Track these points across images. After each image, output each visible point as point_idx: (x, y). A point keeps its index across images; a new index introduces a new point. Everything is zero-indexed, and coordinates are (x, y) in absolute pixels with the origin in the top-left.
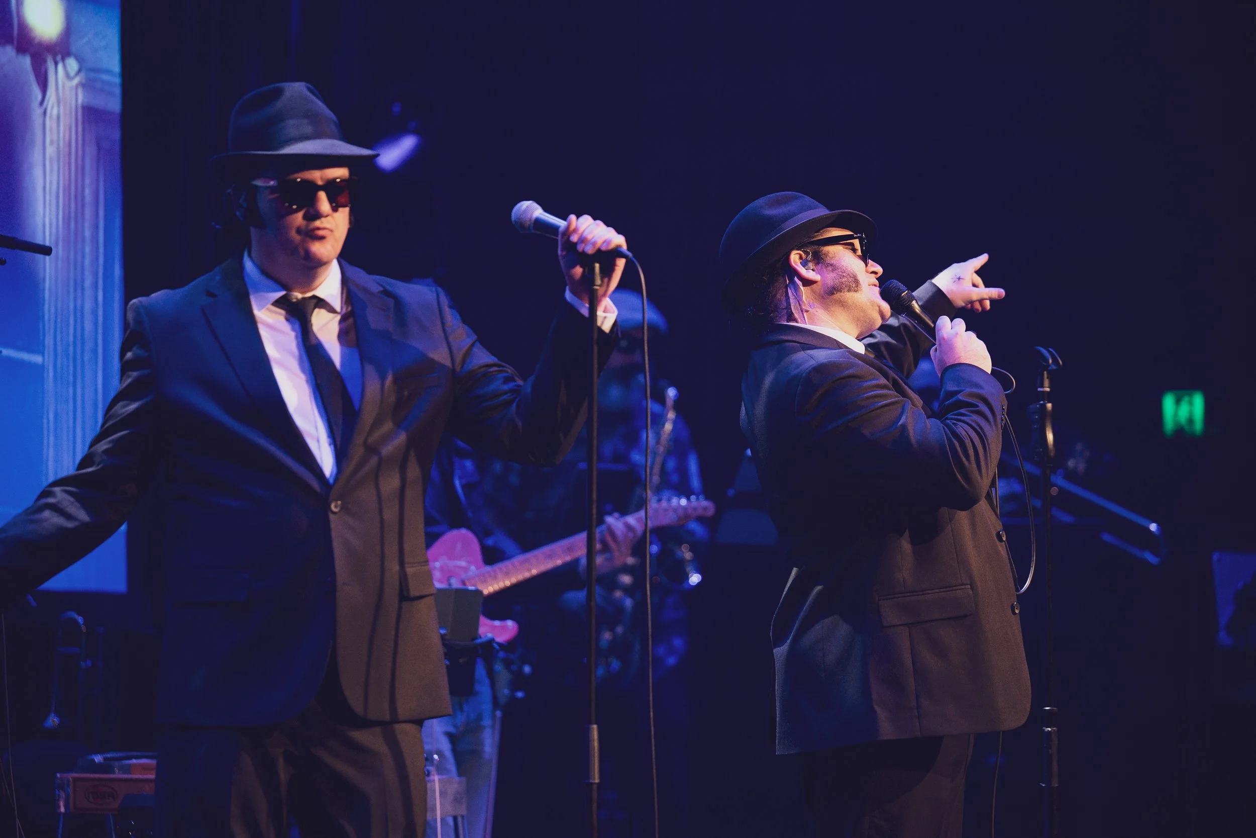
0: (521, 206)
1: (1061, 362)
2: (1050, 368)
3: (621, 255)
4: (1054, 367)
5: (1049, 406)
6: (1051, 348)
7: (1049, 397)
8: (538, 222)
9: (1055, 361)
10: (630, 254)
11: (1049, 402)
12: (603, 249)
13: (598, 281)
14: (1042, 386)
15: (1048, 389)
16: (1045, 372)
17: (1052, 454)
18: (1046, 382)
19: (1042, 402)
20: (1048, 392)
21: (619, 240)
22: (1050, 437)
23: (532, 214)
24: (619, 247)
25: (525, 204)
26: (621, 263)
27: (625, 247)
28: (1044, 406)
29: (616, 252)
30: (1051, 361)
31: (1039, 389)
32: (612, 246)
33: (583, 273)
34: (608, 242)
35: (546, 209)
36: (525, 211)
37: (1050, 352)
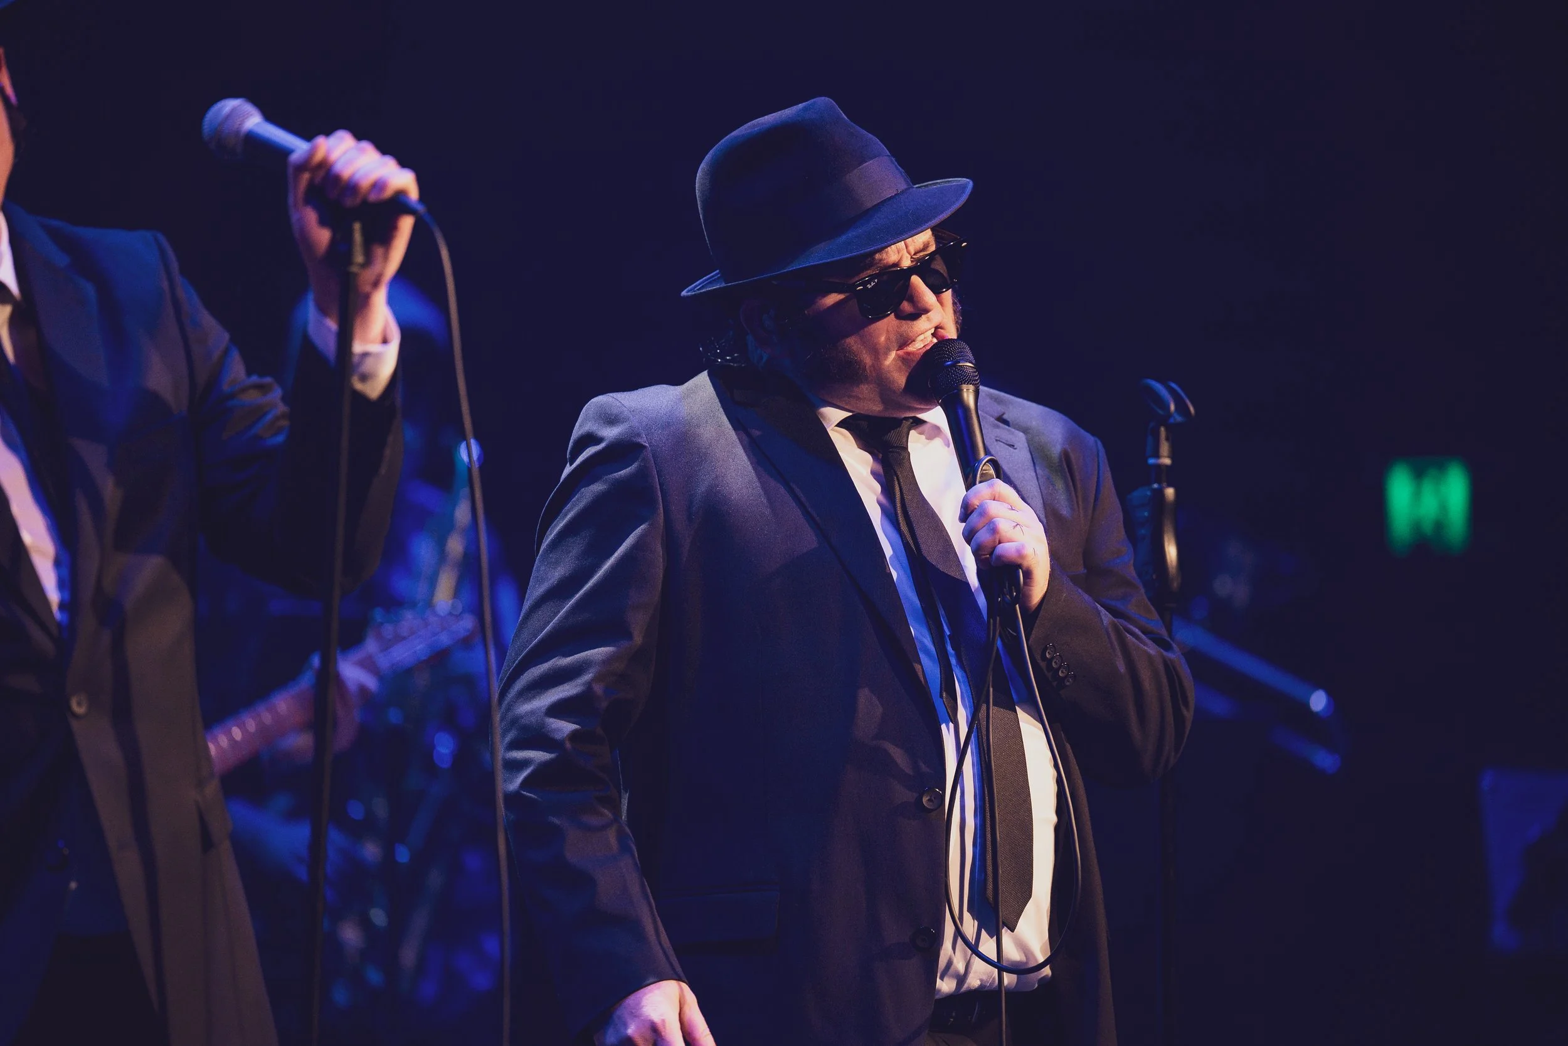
0: (220, 110)
1: (1192, 409)
2: (1172, 420)
3: (407, 209)
4: (1179, 419)
5: (1170, 492)
6: (1174, 382)
7: (1168, 476)
8: (252, 140)
9: (1181, 407)
10: (421, 208)
11: (1169, 485)
12: (373, 197)
13: (359, 258)
14: (1157, 455)
15: (1167, 461)
16: (1162, 429)
17: (1175, 585)
18: (1165, 448)
19: (1155, 486)
20: (1167, 466)
21: (403, 180)
22: (1171, 551)
23: (242, 122)
24: (400, 194)
25: (229, 105)
26: (406, 224)
27: (414, 194)
28: (1160, 493)
29: (397, 204)
30: (1172, 407)
31: (1151, 461)
32: (388, 193)
33: (333, 242)
34: (379, 185)
35: (269, 117)
36: (228, 116)
37: (1172, 392)
